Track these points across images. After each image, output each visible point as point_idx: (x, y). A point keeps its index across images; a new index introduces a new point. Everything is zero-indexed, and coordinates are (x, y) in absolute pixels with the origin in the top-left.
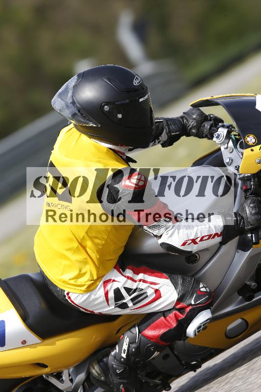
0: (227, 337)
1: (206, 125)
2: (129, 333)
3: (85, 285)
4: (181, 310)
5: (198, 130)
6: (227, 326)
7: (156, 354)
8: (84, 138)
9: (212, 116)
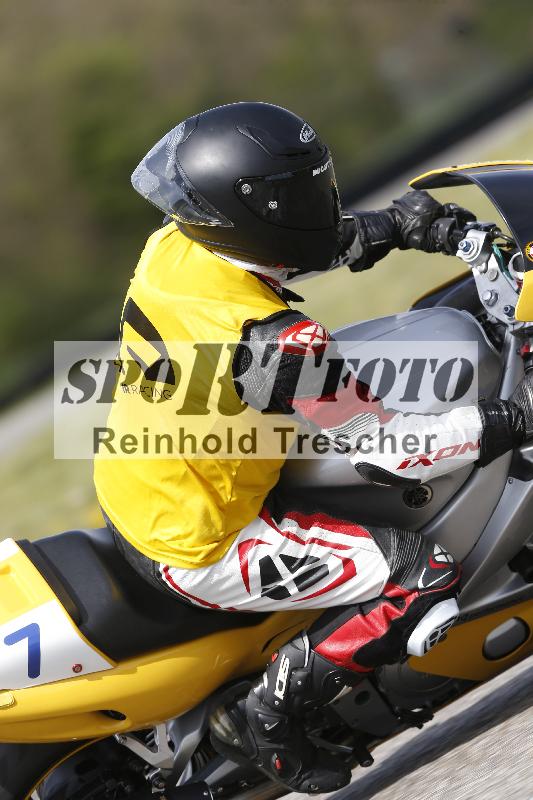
0: (487, 656)
1: (441, 226)
2: (289, 649)
3: (199, 553)
4: (397, 600)
5: (425, 235)
6: (486, 635)
7: (346, 689)
8: (199, 251)
9: (452, 207)
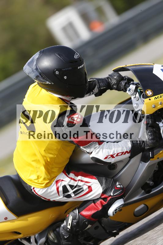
0: (135, 215)
1: (122, 83)
3: (44, 183)
4: (105, 199)
7: (89, 226)
8: (44, 91)
9: (126, 77)
